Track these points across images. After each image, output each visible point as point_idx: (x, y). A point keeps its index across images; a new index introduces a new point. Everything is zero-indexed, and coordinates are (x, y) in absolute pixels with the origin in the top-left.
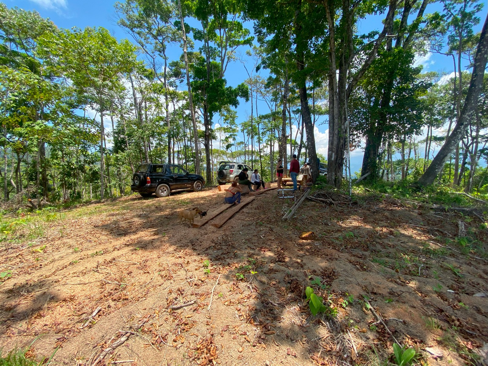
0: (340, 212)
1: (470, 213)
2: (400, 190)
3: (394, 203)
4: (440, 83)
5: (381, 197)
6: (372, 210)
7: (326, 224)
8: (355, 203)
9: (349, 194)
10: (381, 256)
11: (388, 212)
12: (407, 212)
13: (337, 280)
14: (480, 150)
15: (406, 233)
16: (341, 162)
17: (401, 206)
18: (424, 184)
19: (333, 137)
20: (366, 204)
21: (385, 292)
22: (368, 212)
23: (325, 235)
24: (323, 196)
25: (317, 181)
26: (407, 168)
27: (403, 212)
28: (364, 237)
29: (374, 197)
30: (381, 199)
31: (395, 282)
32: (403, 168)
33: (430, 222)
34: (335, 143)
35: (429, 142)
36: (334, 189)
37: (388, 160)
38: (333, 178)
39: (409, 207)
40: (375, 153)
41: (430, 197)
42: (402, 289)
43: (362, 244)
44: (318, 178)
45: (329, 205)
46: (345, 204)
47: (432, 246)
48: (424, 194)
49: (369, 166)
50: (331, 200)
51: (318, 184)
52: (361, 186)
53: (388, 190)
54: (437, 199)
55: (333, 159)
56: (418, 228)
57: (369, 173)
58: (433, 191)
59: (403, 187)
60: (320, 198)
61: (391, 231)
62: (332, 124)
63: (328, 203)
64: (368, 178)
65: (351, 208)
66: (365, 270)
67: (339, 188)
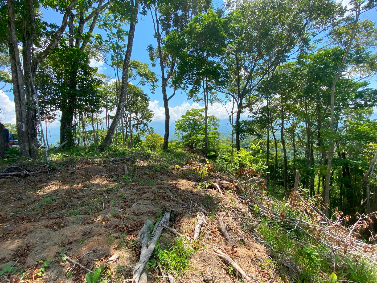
0: (38, 182)
1: (129, 160)
2: (91, 152)
3: (87, 163)
4: (109, 83)
5: (77, 160)
6: (70, 172)
7: (20, 199)
8: (54, 169)
9: (47, 162)
10: (77, 208)
11: (83, 171)
12: (96, 167)
13: (32, 253)
14: (133, 125)
15: (95, 182)
16: (34, 133)
17: (92, 163)
18: (105, 146)
19: (21, 107)
20: (64, 168)
21: (79, 237)
22: (67, 174)
23: (19, 211)
24: (15, 170)
25: (6, 154)
26: (97, 135)
27: (94, 168)
28: (62, 197)
29: (71, 160)
30: (77, 161)
31: (88, 223)
32: (94, 136)
33: (110, 170)
34: (24, 113)
35: (107, 118)
36: (29, 159)
37: (83, 131)
38: (27, 149)
39: (97, 163)
40: (70, 125)
41: (109, 154)
42: (92, 226)
43: (60, 204)
44: (7, 150)
45: (24, 178)
46: (44, 172)
47: (112, 185)
48: (106, 152)
49: (66, 136)
50: (25, 172)
51: (8, 157)
52: (58, 153)
53: (82, 154)
54: (113, 155)
55: (24, 129)
56: (103, 176)
57: (66, 142)
58: (111, 150)
59: (93, 150)
60: (12, 172)
61: (85, 185)
62: (17, 94)
63: (23, 176)
64: (67, 146)
65: (50, 175)
66: (62, 227)
67: (35, 158)
